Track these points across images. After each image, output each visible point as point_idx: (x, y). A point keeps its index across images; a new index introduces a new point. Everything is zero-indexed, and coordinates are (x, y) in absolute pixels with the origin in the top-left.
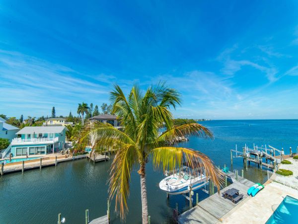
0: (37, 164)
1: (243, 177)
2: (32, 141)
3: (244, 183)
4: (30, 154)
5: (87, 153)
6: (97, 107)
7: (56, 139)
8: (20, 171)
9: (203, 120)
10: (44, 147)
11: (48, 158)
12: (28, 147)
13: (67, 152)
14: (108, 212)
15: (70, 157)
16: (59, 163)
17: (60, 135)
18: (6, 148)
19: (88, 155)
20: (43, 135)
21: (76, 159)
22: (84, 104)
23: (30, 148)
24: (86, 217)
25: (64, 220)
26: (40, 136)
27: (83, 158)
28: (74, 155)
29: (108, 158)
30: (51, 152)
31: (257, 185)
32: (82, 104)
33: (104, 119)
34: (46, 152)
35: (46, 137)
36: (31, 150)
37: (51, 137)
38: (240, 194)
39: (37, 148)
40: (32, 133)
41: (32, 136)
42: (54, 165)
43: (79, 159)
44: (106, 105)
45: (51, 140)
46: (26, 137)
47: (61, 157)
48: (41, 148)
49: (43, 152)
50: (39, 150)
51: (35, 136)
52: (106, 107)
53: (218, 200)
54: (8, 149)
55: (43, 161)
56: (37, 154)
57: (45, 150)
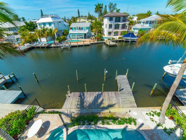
0: (82, 43)
2: (77, 31)
4: (73, 38)
5: (104, 40)
6: (106, 6)
7: (87, 31)
8: (76, 46)
10: (83, 35)
11: (85, 41)
12: (76, 35)
13: (94, 39)
14: (127, 74)
15: (96, 42)
16: (91, 44)
17: (89, 28)
18: (68, 34)
21: (98, 43)
22: (99, 5)
24: (116, 73)
25: (107, 72)
26: (80, 28)
27: (102, 43)
29: (117, 45)
30: (86, 38)
33: (113, 16)
34: (84, 38)
35: (82, 29)
36: (78, 36)
37: (85, 29)
39: (80, 35)
40: (76, 27)
42: (89, 45)
43: (100, 43)
44: (112, 4)
45: (85, 31)
46: (74, 29)
47: (91, 41)
49: (82, 38)
51: (77, 29)
52: (112, 6)
54: (69, 35)
55: (85, 43)
56: (80, 38)
57: (83, 36)
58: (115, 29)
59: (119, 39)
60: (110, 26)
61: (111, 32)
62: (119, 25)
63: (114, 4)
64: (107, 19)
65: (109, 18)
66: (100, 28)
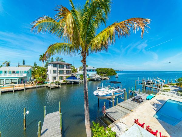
0: (11, 89)
1: (143, 93)
2: (8, 75)
3: (144, 95)
4: (6, 84)
7: (25, 75)
9: (118, 70)
10: (16, 79)
11: (19, 86)
12: (5, 79)
13: (32, 83)
14: (59, 109)
15: (35, 86)
16: (27, 89)
17: (28, 72)
19: (47, 85)
20: (15, 72)
23: (6, 80)
24: (44, 111)
25: (28, 112)
26: (14, 72)
27: (43, 87)
28: (37, 85)
29: (60, 86)
30: (22, 83)
31: (152, 94)
32: (42, 55)
33: (57, 64)
34: (17, 83)
35: (18, 73)
38: (142, 98)
39: (11, 79)
40: (7, 70)
41: (7, 72)
42: (23, 90)
43: (41, 87)
44: (59, 58)
45: (22, 75)
46: (3, 72)
47: (28, 86)
48: (14, 79)
49: (15, 83)
50: (13, 81)
51: (9, 72)
52: (59, 60)
53: (130, 102)
55: (15, 88)
56: (11, 84)
57: (17, 81)
58: (60, 74)
59: (63, 82)
60: (55, 72)
61: (56, 77)
62: (63, 71)
63: (60, 58)
64: (51, 66)
65: (53, 64)
66: (41, 73)
